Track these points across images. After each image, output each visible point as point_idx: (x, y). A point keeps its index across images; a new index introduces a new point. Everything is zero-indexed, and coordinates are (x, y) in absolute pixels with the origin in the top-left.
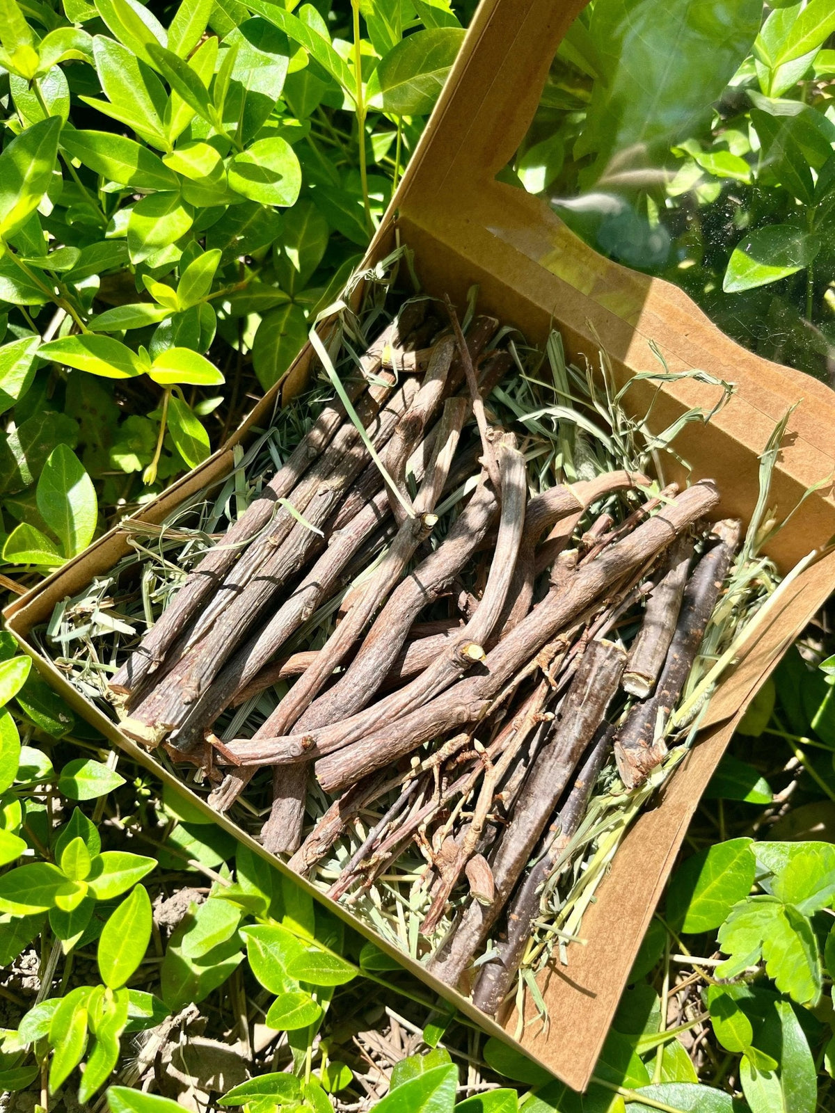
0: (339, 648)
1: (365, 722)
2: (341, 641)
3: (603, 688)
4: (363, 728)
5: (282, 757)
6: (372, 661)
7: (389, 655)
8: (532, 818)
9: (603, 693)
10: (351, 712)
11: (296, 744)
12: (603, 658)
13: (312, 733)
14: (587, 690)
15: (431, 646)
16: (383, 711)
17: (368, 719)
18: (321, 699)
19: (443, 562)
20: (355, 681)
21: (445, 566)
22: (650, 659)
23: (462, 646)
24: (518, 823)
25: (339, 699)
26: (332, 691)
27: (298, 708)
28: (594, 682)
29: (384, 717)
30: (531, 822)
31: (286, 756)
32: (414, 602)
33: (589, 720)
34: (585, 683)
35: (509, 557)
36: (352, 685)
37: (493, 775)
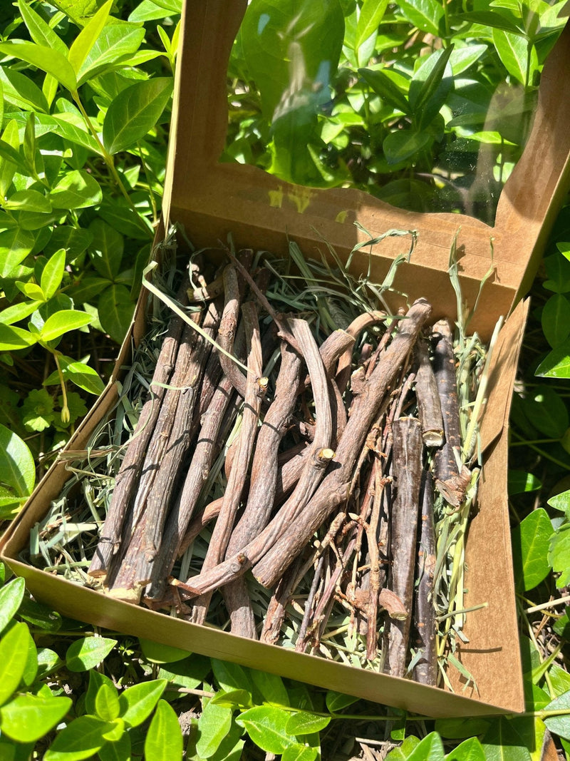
0: (237, 488)
1: (274, 530)
2: (236, 483)
3: (414, 448)
4: (275, 534)
5: (227, 576)
6: (263, 487)
7: (272, 479)
8: (405, 551)
9: (416, 451)
10: (261, 527)
11: (234, 562)
12: (407, 429)
13: (242, 551)
14: (405, 453)
15: (296, 464)
16: (283, 517)
17: (276, 527)
18: (238, 527)
19: (282, 406)
20: (257, 505)
21: (284, 408)
22: (434, 419)
23: (318, 453)
24: (398, 559)
25: (250, 521)
26: (243, 519)
27: (224, 540)
28: (408, 446)
29: (285, 522)
30: (406, 554)
31: (230, 575)
32: (274, 438)
33: (415, 472)
34: (402, 449)
35: (323, 387)
36: (255, 509)
37: (372, 530)
